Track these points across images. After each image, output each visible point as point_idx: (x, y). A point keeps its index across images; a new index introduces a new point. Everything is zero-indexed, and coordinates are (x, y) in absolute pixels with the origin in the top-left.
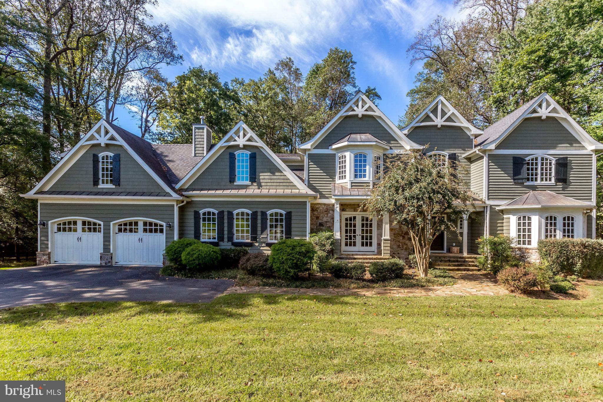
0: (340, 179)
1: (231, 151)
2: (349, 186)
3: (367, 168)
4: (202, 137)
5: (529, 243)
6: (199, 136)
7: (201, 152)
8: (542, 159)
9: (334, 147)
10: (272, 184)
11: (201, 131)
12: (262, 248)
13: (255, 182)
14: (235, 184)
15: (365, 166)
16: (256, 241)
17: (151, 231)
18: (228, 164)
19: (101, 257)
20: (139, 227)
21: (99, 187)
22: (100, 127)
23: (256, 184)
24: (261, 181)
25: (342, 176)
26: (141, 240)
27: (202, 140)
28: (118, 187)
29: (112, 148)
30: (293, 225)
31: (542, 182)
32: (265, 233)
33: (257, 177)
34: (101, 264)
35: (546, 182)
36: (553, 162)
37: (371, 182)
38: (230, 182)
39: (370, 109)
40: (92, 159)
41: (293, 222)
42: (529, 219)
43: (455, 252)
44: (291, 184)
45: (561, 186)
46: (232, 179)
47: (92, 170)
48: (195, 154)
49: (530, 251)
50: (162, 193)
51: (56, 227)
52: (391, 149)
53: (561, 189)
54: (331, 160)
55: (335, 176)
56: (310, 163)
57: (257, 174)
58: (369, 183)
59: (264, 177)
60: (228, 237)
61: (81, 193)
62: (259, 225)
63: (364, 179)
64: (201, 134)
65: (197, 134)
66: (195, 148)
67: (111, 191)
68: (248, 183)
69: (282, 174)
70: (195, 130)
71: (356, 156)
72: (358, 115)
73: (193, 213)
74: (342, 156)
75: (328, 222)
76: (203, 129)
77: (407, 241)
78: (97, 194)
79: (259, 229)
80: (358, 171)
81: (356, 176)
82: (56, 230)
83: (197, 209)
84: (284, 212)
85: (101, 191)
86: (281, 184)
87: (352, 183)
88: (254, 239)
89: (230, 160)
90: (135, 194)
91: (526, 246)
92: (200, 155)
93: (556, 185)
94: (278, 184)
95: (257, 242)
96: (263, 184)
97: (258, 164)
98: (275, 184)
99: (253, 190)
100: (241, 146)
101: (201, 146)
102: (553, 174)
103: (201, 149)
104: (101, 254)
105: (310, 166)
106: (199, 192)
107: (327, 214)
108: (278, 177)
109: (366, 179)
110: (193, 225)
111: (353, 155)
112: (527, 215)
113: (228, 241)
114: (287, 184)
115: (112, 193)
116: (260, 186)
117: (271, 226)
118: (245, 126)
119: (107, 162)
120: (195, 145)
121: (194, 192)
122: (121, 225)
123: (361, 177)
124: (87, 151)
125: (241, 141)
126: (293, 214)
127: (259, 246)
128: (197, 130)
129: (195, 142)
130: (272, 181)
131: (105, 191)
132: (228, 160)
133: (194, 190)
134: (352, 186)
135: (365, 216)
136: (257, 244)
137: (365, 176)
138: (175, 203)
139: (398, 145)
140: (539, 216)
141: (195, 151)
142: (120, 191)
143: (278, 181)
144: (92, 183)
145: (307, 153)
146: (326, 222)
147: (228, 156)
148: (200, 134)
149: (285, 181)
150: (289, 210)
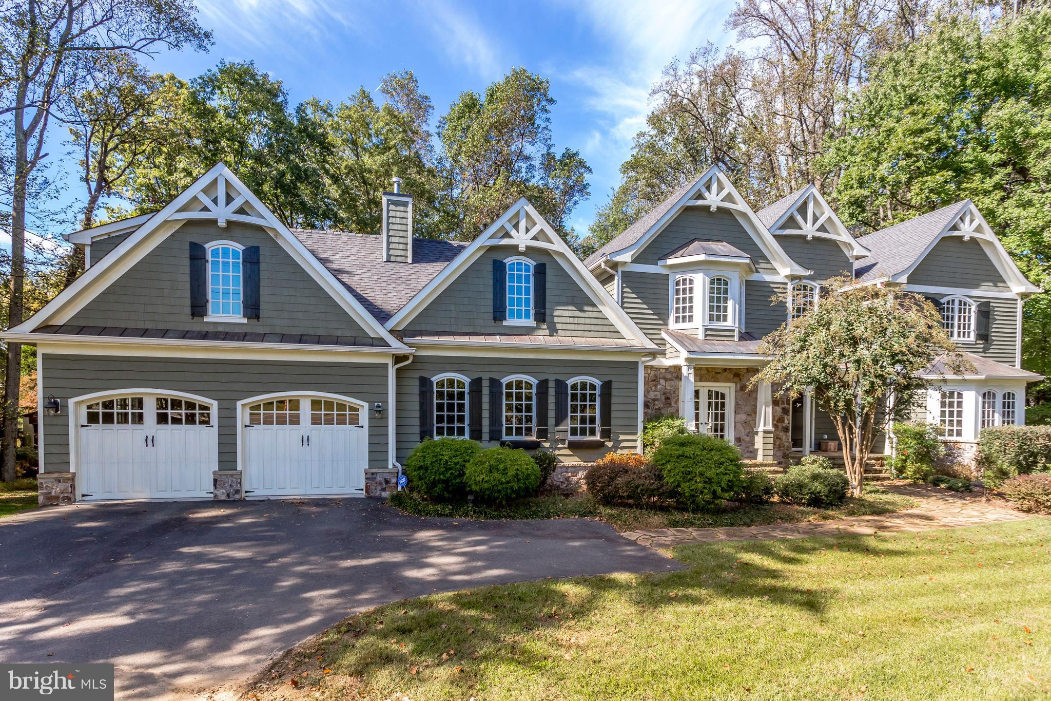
0: (677, 322)
1: (497, 256)
2: (701, 336)
3: (730, 304)
4: (404, 221)
5: (959, 433)
6: (398, 221)
7: (402, 253)
8: (960, 301)
9: (670, 261)
10: (576, 327)
11: (402, 208)
12: (557, 452)
13: (544, 321)
14: (505, 323)
15: (726, 300)
16: (546, 437)
17: (329, 421)
18: (491, 282)
19: (215, 481)
20: (301, 412)
21: (206, 319)
22: (215, 182)
23: (545, 327)
24: (556, 320)
25: (684, 317)
26: (306, 441)
27: (404, 228)
28: (254, 321)
29: (238, 232)
30: (613, 407)
31: (960, 339)
32: (564, 423)
33: (548, 312)
34: (216, 496)
35: (964, 339)
36: (973, 308)
37: (737, 330)
38: (495, 319)
39: (729, 198)
40: (187, 253)
41: (614, 400)
42: (960, 395)
43: (832, 449)
44: (612, 329)
45: (982, 346)
46: (499, 313)
47: (187, 278)
48: (389, 256)
49: (963, 446)
50: (360, 339)
51: (84, 411)
52: (757, 272)
53: (981, 350)
54: (660, 286)
55: (668, 315)
56: (625, 290)
57: (548, 305)
58: (733, 331)
59: (562, 314)
60: (491, 432)
61: (164, 334)
62: (552, 407)
63: (725, 324)
64: (402, 215)
65: (391, 213)
66: (389, 243)
67: (237, 330)
68: (531, 322)
69: (595, 309)
70: (388, 205)
71: (712, 282)
72: (709, 207)
73: (417, 383)
74: (684, 280)
75: (657, 400)
76: (405, 204)
77: (782, 434)
78: (204, 336)
79: (551, 414)
80: (716, 310)
81: (711, 318)
82: (84, 420)
83: (425, 374)
84: (597, 382)
85: (211, 329)
86: (592, 328)
87: (706, 330)
88: (543, 434)
89: (494, 275)
90: (301, 339)
91: (955, 438)
92: (399, 259)
93: (976, 344)
94: (587, 327)
95: (547, 440)
96: (559, 326)
97: (548, 285)
98: (581, 327)
99: (542, 338)
100: (522, 248)
101: (402, 240)
102: (973, 327)
103: (401, 246)
104: (214, 473)
105: (625, 295)
106: (435, 338)
107: (656, 386)
108: (587, 314)
109: (729, 323)
110: (417, 406)
111: (708, 280)
112: (956, 389)
113: (491, 439)
114: (605, 328)
115: (243, 337)
116: (553, 331)
117: (574, 410)
118: (530, 209)
119: (225, 264)
120: (388, 237)
121: (424, 338)
122: (258, 407)
123: (718, 319)
124: (172, 235)
125: (522, 239)
126: (614, 386)
127: (550, 447)
128: (392, 207)
129: (388, 230)
130: (576, 320)
131: (220, 329)
132: (491, 275)
133: (421, 334)
134: (706, 336)
135: (714, 389)
136: (547, 445)
137: (725, 320)
138: (389, 361)
139: (769, 266)
140: (977, 392)
141: (389, 249)
142: (260, 330)
143: (588, 321)
144: (188, 310)
145: (620, 270)
146: (654, 400)
147: (490, 268)
148: (398, 214)
149: (599, 321)
150: (607, 379)
